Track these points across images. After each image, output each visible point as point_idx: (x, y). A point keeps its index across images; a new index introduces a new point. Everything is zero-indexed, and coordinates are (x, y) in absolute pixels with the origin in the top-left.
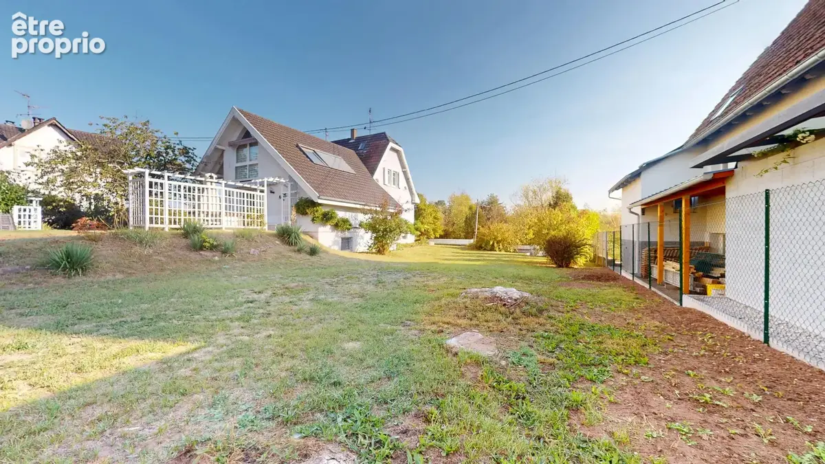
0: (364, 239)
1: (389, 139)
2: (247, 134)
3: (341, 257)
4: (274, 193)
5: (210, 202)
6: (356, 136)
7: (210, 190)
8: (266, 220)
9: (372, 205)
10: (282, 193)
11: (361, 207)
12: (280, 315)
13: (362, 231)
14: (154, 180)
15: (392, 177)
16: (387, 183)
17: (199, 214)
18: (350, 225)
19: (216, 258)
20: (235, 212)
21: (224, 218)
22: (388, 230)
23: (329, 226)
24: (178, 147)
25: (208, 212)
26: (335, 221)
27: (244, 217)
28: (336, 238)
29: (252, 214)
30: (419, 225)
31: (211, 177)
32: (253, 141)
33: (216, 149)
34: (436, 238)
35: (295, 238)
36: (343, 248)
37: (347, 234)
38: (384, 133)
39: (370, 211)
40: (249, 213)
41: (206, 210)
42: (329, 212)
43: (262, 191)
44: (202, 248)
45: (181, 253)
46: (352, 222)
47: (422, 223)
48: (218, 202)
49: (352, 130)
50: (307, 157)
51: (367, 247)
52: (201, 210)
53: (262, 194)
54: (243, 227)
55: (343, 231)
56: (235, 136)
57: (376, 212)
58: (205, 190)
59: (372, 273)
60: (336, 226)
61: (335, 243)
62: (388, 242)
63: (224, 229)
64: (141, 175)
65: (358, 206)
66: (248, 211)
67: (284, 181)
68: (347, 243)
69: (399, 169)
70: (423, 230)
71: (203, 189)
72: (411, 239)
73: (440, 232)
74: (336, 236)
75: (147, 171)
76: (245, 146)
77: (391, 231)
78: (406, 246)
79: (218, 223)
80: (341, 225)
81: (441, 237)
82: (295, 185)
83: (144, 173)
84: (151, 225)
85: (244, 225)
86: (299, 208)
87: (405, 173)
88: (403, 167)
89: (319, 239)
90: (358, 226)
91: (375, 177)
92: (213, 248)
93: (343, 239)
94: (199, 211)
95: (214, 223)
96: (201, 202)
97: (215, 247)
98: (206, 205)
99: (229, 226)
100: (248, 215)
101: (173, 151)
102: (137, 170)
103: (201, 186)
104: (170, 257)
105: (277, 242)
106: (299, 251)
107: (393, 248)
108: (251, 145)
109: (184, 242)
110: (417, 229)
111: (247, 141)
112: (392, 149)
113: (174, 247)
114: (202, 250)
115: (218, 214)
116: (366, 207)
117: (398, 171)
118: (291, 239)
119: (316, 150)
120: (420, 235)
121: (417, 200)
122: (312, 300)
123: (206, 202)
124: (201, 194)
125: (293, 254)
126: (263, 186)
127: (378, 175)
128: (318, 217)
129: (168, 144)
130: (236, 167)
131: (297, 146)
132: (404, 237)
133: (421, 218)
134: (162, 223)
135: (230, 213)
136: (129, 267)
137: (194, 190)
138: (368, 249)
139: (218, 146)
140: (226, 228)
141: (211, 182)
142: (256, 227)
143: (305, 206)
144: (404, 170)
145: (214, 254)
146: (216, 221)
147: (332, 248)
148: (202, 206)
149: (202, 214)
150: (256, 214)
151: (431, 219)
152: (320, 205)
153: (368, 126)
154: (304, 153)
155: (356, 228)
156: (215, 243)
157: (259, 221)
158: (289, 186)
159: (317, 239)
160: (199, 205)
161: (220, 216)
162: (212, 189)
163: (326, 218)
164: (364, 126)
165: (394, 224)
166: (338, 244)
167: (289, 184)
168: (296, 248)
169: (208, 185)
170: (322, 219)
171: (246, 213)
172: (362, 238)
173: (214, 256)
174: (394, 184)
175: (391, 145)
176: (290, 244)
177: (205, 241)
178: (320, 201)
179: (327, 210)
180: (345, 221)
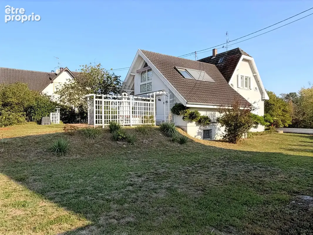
0: (220, 131)
1: (242, 52)
2: (146, 65)
3: (202, 145)
4: (160, 100)
5: (124, 110)
6: (216, 53)
7: (124, 103)
8: (155, 119)
9: (226, 105)
10: (165, 100)
11: (218, 107)
12: (142, 202)
13: (219, 125)
14: (98, 100)
15: (245, 81)
16: (240, 86)
17: (119, 118)
18: (210, 121)
19: (125, 146)
20: (137, 115)
21: (131, 119)
22: (239, 125)
23: (194, 122)
24: (112, 76)
25: (123, 116)
26: (199, 118)
27: (142, 117)
28: (200, 131)
29: (147, 115)
30: (269, 117)
31: (125, 95)
32: (149, 69)
33: (131, 75)
34: (285, 127)
35: (171, 131)
36: (204, 138)
37: (208, 128)
38: (238, 49)
39: (225, 110)
40: (145, 115)
41: (122, 115)
42: (194, 113)
43: (153, 101)
44: (118, 139)
45: (108, 142)
46: (212, 119)
47: (272, 116)
48: (128, 110)
49: (214, 50)
50: (181, 75)
51: (222, 137)
52: (120, 115)
53: (152, 103)
54: (142, 124)
55: (204, 125)
56: (140, 67)
57: (229, 110)
58: (122, 103)
59: (221, 162)
60: (199, 122)
61: (199, 133)
62: (239, 133)
63: (131, 126)
64: (91, 98)
65: (216, 107)
66: (144, 114)
67: (166, 93)
68: (207, 134)
69: (250, 74)
70: (272, 121)
71: (121, 102)
72: (261, 128)
73: (289, 122)
74: (200, 129)
75: (95, 95)
76: (145, 72)
77: (241, 126)
78: (256, 134)
79: (128, 122)
80: (203, 121)
81: (290, 126)
82: (172, 96)
83: (93, 96)
84: (97, 125)
85: (142, 123)
86: (175, 111)
87: (255, 77)
88: (253, 72)
89: (188, 131)
90: (216, 121)
91: (230, 83)
92: (123, 139)
93: (204, 131)
94: (119, 116)
95: (127, 122)
96: (120, 110)
97: (124, 138)
98: (122, 112)
99: (134, 124)
100: (144, 116)
101: (111, 79)
102: (90, 95)
103: (120, 101)
104: (102, 144)
105: (160, 134)
106: (173, 141)
107: (244, 137)
108: (148, 71)
109: (110, 135)
110: (266, 121)
111: (147, 69)
112: (244, 60)
113: (105, 138)
114: (118, 141)
115: (128, 117)
116: (221, 108)
117: (249, 76)
118: (168, 133)
119: (187, 69)
120: (270, 125)
121: (267, 98)
122: (168, 189)
123: (122, 110)
124: (120, 106)
125: (168, 143)
126: (153, 98)
127: (233, 81)
128: (187, 116)
129: (108, 75)
130: (141, 85)
131: (175, 68)
132: (256, 127)
133: (271, 111)
134: (101, 123)
135: (135, 116)
136: (83, 151)
137: (116, 103)
138: (223, 139)
139: (131, 74)
140: (133, 125)
141: (125, 98)
142: (149, 124)
143: (178, 109)
144: (255, 75)
145: (124, 143)
146: (127, 121)
147: (197, 137)
148: (120, 112)
149: (120, 117)
150: (149, 115)
151: (280, 112)
152: (188, 108)
153: (225, 45)
154: (179, 72)
155: (215, 122)
156: (124, 136)
157: (151, 119)
158: (169, 96)
159: (186, 131)
160: (119, 111)
161: (129, 118)
162: (125, 102)
163: (192, 117)
164: (222, 46)
165: (243, 120)
166: (201, 135)
167: (169, 94)
168: (171, 139)
169: (124, 100)
170: (190, 118)
171: (143, 115)
172: (219, 129)
173: (124, 144)
174: (246, 86)
175: (243, 57)
176: (168, 136)
177: (119, 135)
178: (188, 106)
179: (193, 111)
180: (206, 118)
